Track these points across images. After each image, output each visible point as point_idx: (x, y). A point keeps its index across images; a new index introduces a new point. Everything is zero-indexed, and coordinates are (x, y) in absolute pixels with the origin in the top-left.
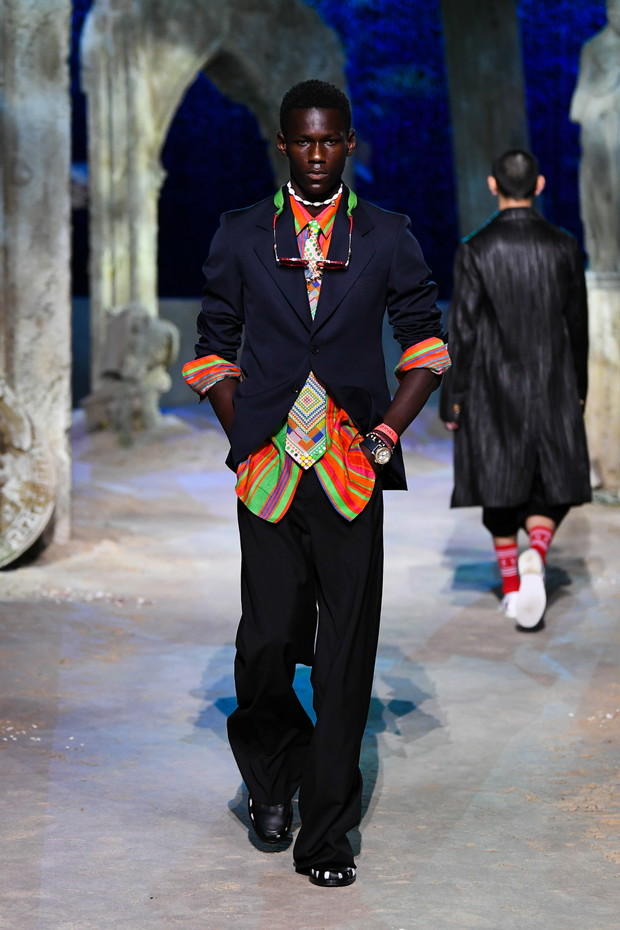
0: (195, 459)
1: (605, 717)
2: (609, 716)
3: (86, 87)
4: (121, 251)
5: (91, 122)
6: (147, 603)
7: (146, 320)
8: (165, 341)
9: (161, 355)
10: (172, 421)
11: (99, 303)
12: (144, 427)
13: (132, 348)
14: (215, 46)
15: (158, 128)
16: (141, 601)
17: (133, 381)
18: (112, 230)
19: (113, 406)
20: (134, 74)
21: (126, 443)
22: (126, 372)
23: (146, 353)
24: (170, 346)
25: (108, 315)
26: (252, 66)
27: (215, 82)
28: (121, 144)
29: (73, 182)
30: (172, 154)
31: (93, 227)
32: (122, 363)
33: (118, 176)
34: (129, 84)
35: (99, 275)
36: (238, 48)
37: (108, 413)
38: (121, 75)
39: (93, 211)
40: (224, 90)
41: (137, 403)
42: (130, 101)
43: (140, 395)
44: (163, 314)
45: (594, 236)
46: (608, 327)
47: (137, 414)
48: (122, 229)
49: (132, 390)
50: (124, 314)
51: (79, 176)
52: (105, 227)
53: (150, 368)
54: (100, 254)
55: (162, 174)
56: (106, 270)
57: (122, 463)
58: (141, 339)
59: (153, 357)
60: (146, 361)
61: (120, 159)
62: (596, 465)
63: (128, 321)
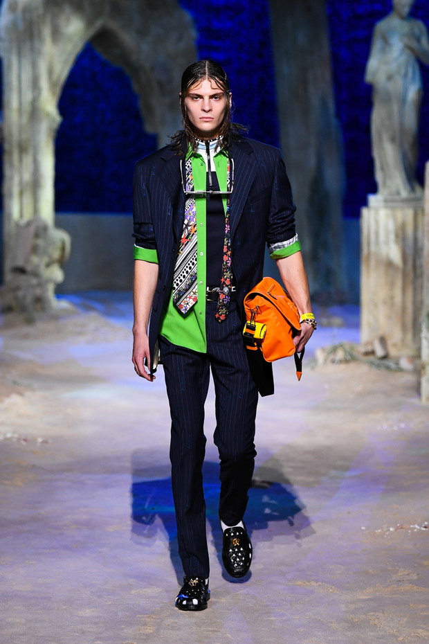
0: (81, 333)
1: (389, 530)
2: (391, 529)
3: (2, 53)
4: (27, 176)
5: (6, 80)
6: (45, 442)
7: (45, 228)
8: (59, 245)
9: (56, 255)
10: (64, 304)
11: (10, 215)
12: (43, 309)
13: (35, 250)
14: (99, 24)
16: (40, 440)
17: (36, 274)
18: (21, 160)
19: (20, 294)
20: (37, 44)
21: (30, 321)
22: (29, 268)
23: (45, 252)
24: (63, 249)
25: (17, 225)
26: (128, 39)
27: (99, 50)
28: (28, 96)
31: (6, 159)
32: (27, 260)
33: (25, 119)
34: (35, 53)
35: (11, 195)
36: (114, 25)
37: (16, 298)
39: (6, 146)
40: (104, 57)
41: (38, 291)
42: (34, 66)
43: (41, 285)
44: (58, 224)
45: (382, 169)
46: (392, 237)
47: (40, 300)
48: (28, 160)
49: (34, 281)
50: (29, 224)
52: (15, 158)
53: (48, 265)
54: (12, 178)
55: (57, 119)
56: (16, 190)
57: (26, 337)
58: (40, 242)
59: (50, 257)
60: (45, 260)
61: (27, 107)
62: (383, 340)
63: (32, 229)
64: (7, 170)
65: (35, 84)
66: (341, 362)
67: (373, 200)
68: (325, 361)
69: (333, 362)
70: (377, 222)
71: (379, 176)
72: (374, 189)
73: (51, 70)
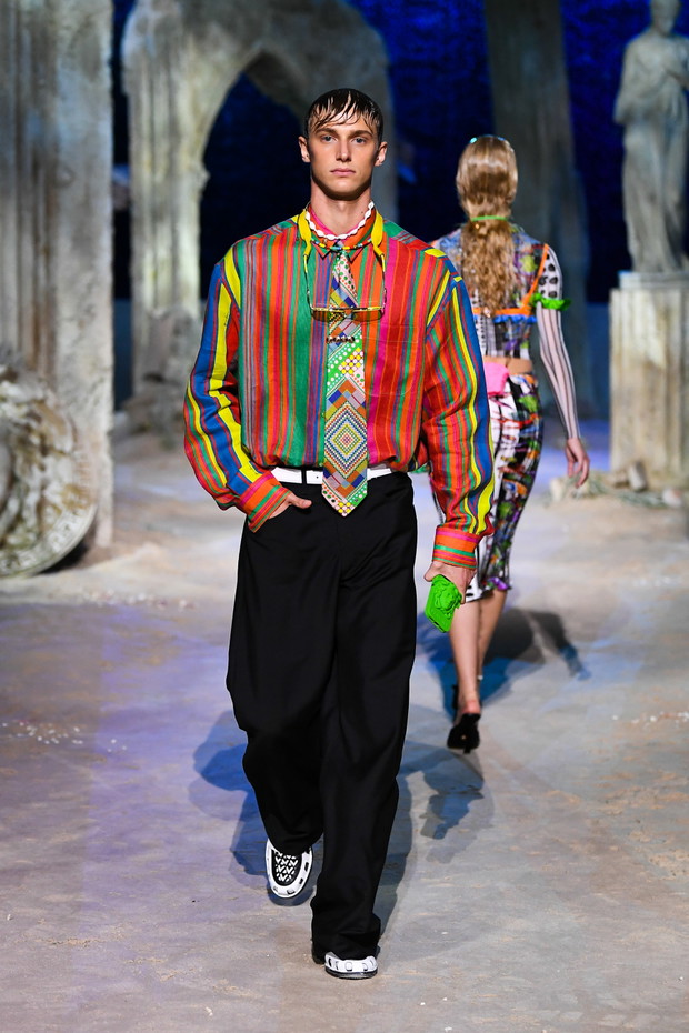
1: (649, 720)
2: (653, 719)
3: (127, 88)
4: (163, 252)
5: (133, 124)
6: (190, 606)
7: (188, 321)
11: (141, 304)
13: (174, 350)
14: (256, 49)
15: (200, 129)
16: (183, 603)
17: (176, 383)
18: (154, 232)
19: (156, 409)
20: (176, 75)
21: (168, 445)
22: (169, 374)
25: (151, 317)
26: (294, 65)
27: (258, 83)
28: (163, 147)
29: (114, 184)
30: (214, 155)
31: (135, 229)
32: (164, 365)
33: (160, 176)
34: (171, 88)
35: (141, 277)
36: (281, 49)
37: (150, 415)
38: (162, 77)
39: (135, 213)
40: (266, 91)
42: (172, 104)
45: (638, 237)
46: (652, 328)
48: (164, 231)
49: (174, 392)
50: (166, 316)
51: (120, 177)
52: (147, 228)
54: (142, 256)
55: (204, 176)
56: (148, 271)
57: (164, 467)
61: (162, 161)
62: (640, 467)
63: (170, 323)
64: (137, 244)
65: (173, 129)
66: (584, 496)
67: (626, 279)
68: (564, 495)
69: (574, 496)
70: (631, 308)
71: (634, 247)
72: (627, 264)
73: (195, 108)
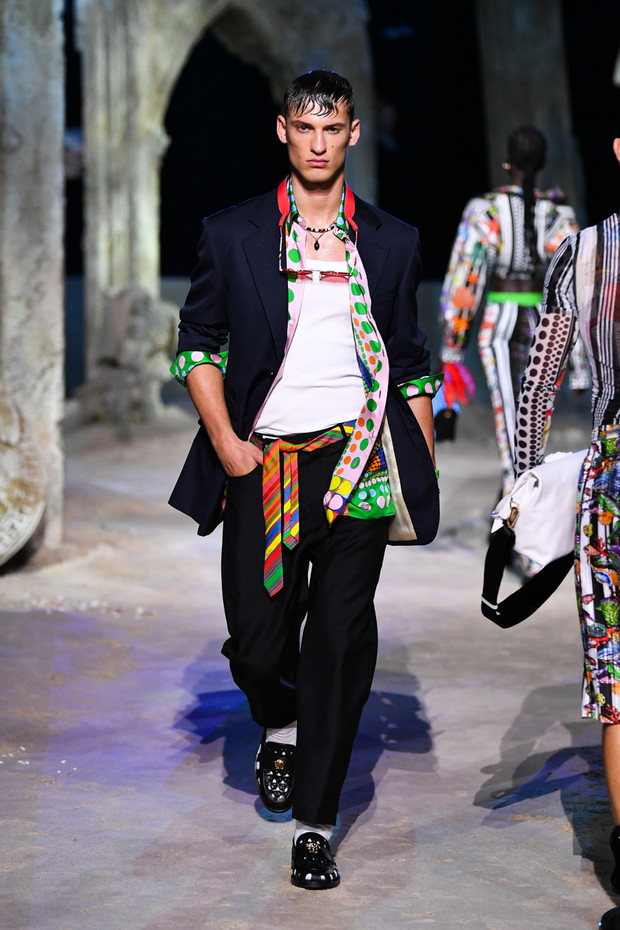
3: (81, 44)
4: (119, 225)
5: (87, 83)
6: (147, 613)
7: (147, 301)
8: (167, 325)
9: (164, 339)
10: (175, 413)
11: (95, 282)
12: (144, 419)
13: (131, 332)
15: (160, 90)
16: (140, 611)
17: (134, 369)
18: (110, 202)
19: (111, 397)
20: (134, 30)
21: (125, 438)
22: (124, 359)
23: (146, 336)
24: (173, 331)
25: (105, 297)
26: (264, 21)
27: (223, 38)
28: (120, 109)
29: (66, 150)
30: (171, 122)
31: (89, 199)
32: (120, 348)
33: (116, 141)
34: (129, 43)
35: (95, 253)
37: (105, 403)
38: (119, 33)
39: (89, 181)
40: (233, 48)
41: (136, 393)
42: (129, 61)
43: (142, 384)
44: (165, 296)
47: (138, 406)
48: (121, 201)
49: (130, 378)
50: (122, 295)
51: (73, 143)
52: (102, 197)
53: (152, 354)
54: (96, 228)
55: (163, 141)
56: (102, 245)
57: (119, 461)
58: (140, 322)
59: (153, 343)
60: (146, 347)
61: (118, 124)
63: (127, 303)
64: (90, 216)
65: (131, 89)
73: (154, 68)
